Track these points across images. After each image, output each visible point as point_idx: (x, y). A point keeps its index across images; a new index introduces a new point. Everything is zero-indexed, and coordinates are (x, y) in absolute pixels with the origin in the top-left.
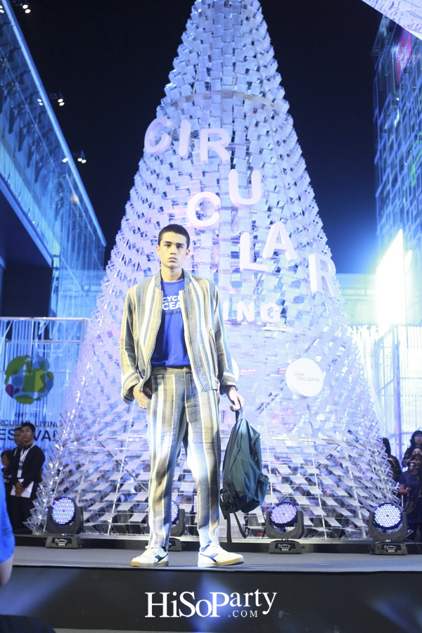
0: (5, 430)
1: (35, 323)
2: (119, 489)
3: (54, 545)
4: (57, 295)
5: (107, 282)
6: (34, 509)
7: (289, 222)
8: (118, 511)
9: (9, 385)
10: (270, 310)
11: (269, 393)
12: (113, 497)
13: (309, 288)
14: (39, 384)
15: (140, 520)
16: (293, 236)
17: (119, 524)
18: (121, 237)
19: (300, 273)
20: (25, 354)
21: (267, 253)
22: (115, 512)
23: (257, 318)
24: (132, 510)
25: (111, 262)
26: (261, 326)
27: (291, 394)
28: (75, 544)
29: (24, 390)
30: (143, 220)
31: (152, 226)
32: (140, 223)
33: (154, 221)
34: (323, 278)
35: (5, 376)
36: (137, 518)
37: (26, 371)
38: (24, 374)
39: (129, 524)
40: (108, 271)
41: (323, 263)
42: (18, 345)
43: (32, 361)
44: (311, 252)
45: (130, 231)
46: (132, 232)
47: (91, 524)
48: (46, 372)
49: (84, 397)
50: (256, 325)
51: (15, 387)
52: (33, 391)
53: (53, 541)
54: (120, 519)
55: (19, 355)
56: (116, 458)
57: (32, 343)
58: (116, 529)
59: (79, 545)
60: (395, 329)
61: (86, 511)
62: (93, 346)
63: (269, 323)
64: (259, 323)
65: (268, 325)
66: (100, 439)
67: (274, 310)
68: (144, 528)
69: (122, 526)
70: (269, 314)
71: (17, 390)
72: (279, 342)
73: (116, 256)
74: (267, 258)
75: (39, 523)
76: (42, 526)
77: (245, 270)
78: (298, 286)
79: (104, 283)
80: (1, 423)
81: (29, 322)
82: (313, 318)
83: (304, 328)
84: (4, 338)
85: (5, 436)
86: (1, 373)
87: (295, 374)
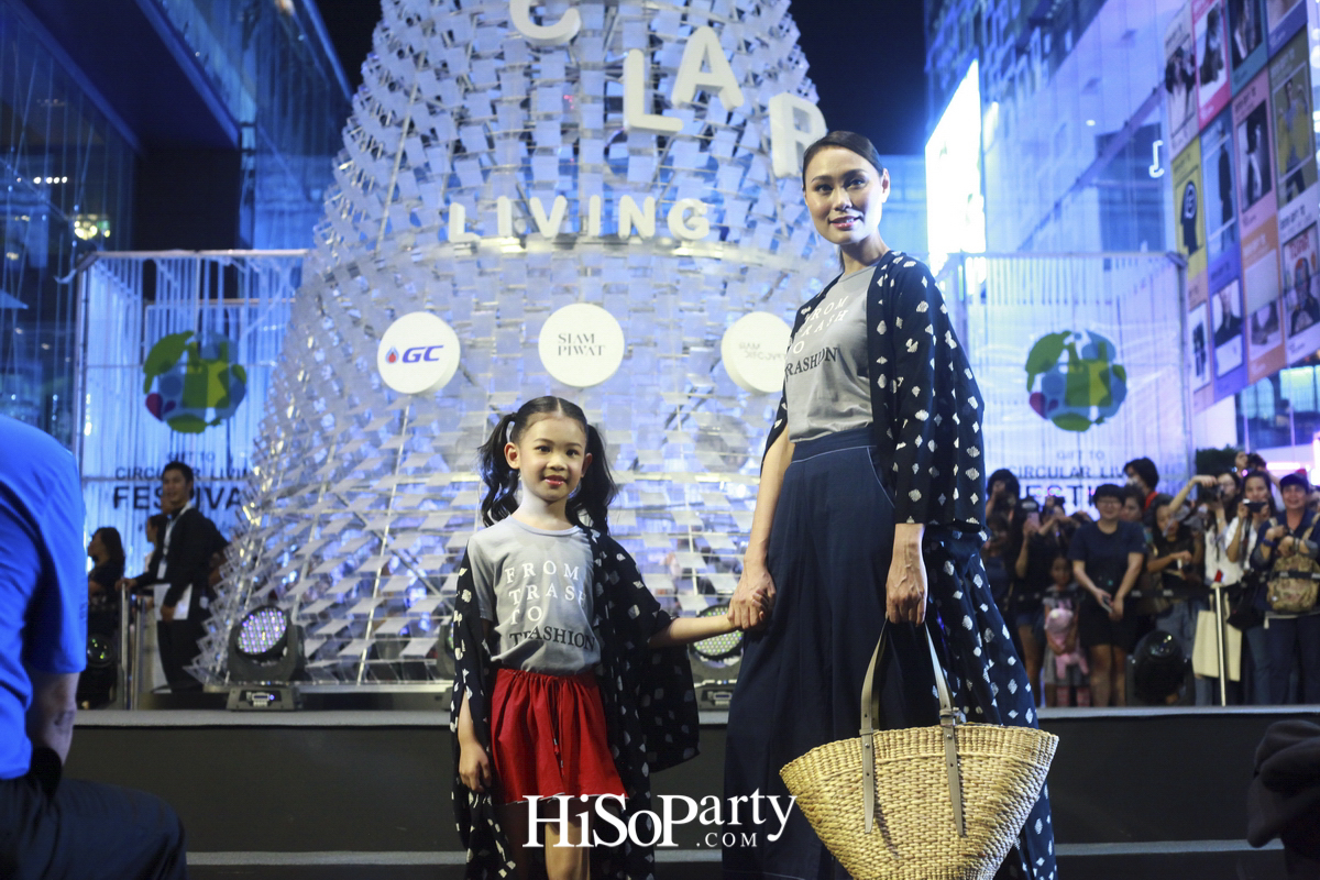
0: (148, 488)
1: (203, 262)
2: (379, 590)
3: (243, 705)
4: (252, 208)
5: (346, 162)
6: (206, 639)
7: (728, 27)
8: (378, 636)
9: (153, 395)
10: (690, 211)
11: (687, 387)
12: (368, 607)
13: (769, 166)
14: (216, 391)
15: (424, 652)
17: (382, 661)
18: (373, 66)
19: (751, 140)
20: (184, 329)
21: (681, 91)
22: (371, 638)
23: (663, 230)
24: (406, 633)
25: (354, 121)
26: (669, 248)
27: (734, 386)
28: (288, 701)
29: (184, 404)
30: (417, 28)
31: (437, 39)
32: (413, 37)
33: (442, 29)
34: (799, 146)
35: (143, 377)
36: (417, 647)
37: (188, 364)
38: (184, 370)
39: (402, 661)
40: (347, 139)
41: (801, 119)
42: (168, 312)
43: (199, 344)
44: (775, 92)
45: (391, 51)
46: (395, 54)
47: (321, 663)
48: (230, 365)
49: (302, 403)
50: (659, 246)
51: (166, 399)
52: (204, 406)
53: (243, 697)
54: (382, 651)
55: (171, 331)
56: (370, 526)
57: (197, 308)
58: (375, 673)
59: (296, 703)
60: (959, 263)
61: (312, 637)
62: (320, 299)
63: (690, 241)
64: (666, 241)
65: (684, 244)
66: (336, 488)
67: (696, 213)
68: (433, 668)
69: (386, 666)
70: (685, 221)
71: (171, 406)
72: (709, 280)
73: (364, 108)
74: (682, 105)
75: (218, 669)
76: (222, 674)
77: (635, 129)
78: (746, 163)
79: (340, 164)
80: (140, 475)
81: (190, 261)
82: (779, 231)
83: (760, 250)
84: (139, 297)
85: (149, 502)
86: (136, 370)
87: (742, 346)
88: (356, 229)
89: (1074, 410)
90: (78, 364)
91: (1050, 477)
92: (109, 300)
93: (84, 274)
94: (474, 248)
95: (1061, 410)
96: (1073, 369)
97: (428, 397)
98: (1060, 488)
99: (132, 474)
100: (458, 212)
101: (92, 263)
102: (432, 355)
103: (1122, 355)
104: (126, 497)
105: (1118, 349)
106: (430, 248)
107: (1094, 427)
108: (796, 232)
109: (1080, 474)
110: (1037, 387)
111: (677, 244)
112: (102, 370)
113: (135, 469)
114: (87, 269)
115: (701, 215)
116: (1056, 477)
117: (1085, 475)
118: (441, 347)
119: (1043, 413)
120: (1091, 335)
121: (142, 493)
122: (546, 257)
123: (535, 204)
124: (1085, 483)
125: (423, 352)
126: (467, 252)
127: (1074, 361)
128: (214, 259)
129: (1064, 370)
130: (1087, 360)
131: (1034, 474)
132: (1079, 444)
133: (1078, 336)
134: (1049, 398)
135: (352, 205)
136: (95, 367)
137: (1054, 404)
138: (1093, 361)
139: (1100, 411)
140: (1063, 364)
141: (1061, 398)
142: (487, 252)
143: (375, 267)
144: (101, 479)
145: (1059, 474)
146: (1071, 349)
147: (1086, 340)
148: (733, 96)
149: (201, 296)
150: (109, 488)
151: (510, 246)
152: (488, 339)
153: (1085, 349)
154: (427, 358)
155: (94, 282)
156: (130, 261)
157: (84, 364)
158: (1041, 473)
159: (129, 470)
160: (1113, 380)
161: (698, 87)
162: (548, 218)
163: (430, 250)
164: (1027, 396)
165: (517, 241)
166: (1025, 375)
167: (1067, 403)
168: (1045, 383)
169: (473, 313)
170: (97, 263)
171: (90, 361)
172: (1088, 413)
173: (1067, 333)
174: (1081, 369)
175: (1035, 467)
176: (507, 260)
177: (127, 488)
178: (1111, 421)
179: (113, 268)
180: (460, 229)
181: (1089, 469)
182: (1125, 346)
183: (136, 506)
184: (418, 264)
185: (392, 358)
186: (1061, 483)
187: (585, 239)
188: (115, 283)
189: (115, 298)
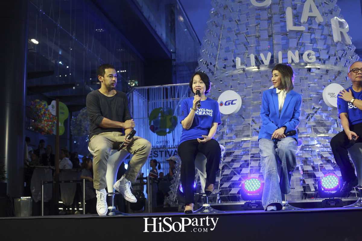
1: (163, 88)
2: (222, 174)
8: (222, 188)
9: (152, 125)
10: (309, 55)
11: (313, 107)
13: (333, 40)
15: (236, 192)
16: (319, 8)
17: (223, 196)
19: (326, 32)
20: (159, 107)
21: (304, 19)
22: (220, 189)
23: (301, 61)
24: (230, 187)
26: (304, 66)
27: (327, 107)
29: (160, 128)
31: (228, 10)
34: (341, 33)
35: (149, 121)
36: (234, 191)
37: (161, 117)
38: (160, 118)
39: (230, 195)
41: (341, 24)
42: (155, 103)
43: (164, 111)
44: (332, 17)
48: (172, 116)
50: (300, 66)
51: (155, 127)
52: (166, 128)
54: (224, 193)
55: (156, 108)
57: (163, 101)
58: (221, 199)
63: (309, 63)
64: (303, 64)
65: (308, 64)
67: (311, 55)
68: (239, 197)
69: (225, 197)
70: (308, 58)
71: (157, 128)
72: (317, 75)
74: (304, 23)
75: (174, 200)
76: (176, 201)
77: (291, 31)
78: (325, 39)
79: (202, 50)
81: (160, 88)
82: (337, 59)
83: (332, 65)
84: (147, 100)
85: (152, 155)
86: (147, 119)
87: (329, 94)
88: (208, 68)
92: (138, 100)
93: (132, 94)
94: (244, 70)
97: (233, 115)
100: (238, 60)
101: (133, 90)
102: (233, 103)
106: (231, 71)
108: (342, 59)
111: (306, 64)
112: (138, 120)
114: (132, 92)
115: (313, 55)
118: (236, 100)
122: (266, 71)
123: (262, 56)
125: (231, 102)
126: (242, 72)
128: (167, 87)
135: (206, 62)
136: (136, 119)
142: (248, 71)
143: (214, 78)
148: (320, 19)
149: (164, 98)
151: (254, 69)
152: (250, 97)
154: (232, 104)
155: (134, 96)
156: (144, 89)
161: (309, 17)
162: (266, 60)
163: (231, 72)
165: (257, 67)
169: (245, 90)
170: (135, 91)
176: (254, 73)
179: (139, 92)
180: (239, 65)
184: (227, 76)
185: (221, 104)
188: (140, 96)
189: (140, 100)
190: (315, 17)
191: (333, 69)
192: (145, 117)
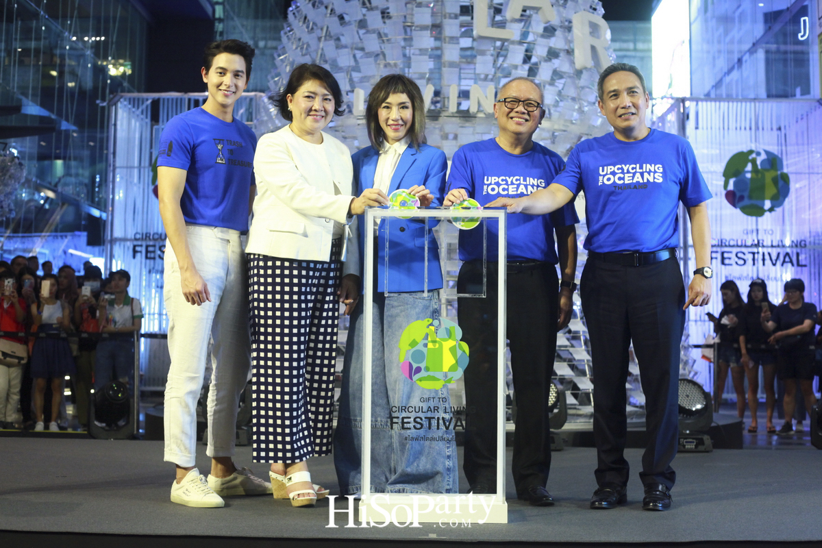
0: (154, 246)
1: (189, 100)
5: (283, 55)
13: (572, 63)
21: (513, 9)
25: (289, 25)
34: (593, 48)
35: (152, 174)
41: (594, 28)
44: (575, 10)
60: (682, 105)
73: (295, 17)
74: (512, 20)
77: (482, 37)
79: (279, 56)
80: (149, 237)
81: (181, 99)
84: (148, 120)
85: (155, 255)
86: (146, 170)
89: (754, 202)
90: (110, 166)
91: (738, 246)
92: (129, 123)
93: (114, 107)
95: (746, 202)
96: (754, 176)
98: (744, 254)
99: (144, 237)
100: (359, 94)
101: (119, 100)
103: (787, 168)
104: (141, 252)
105: (785, 163)
107: (767, 214)
109: (757, 245)
110: (731, 187)
112: (125, 170)
113: (146, 234)
114: (115, 104)
116: (741, 246)
117: (761, 245)
119: (734, 204)
120: (767, 152)
121: (151, 249)
124: (760, 250)
127: (755, 170)
128: (197, 98)
129: (749, 176)
130: (764, 169)
131: (727, 244)
132: (757, 225)
133: (758, 154)
134: (738, 194)
136: (121, 167)
137: (742, 198)
138: (767, 170)
139: (771, 203)
140: (748, 172)
141: (746, 194)
144: (124, 240)
145: (744, 244)
146: (754, 162)
147: (763, 156)
148: (548, 13)
150: (130, 245)
153: (762, 162)
155: (120, 112)
156: (143, 98)
157: (114, 165)
158: (732, 243)
159: (143, 234)
160: (781, 183)
161: (525, 8)
164: (724, 192)
166: (723, 179)
167: (750, 198)
168: (735, 184)
170: (122, 100)
171: (118, 164)
172: (764, 204)
173: (751, 152)
174: (760, 176)
175: (728, 240)
177: (141, 246)
178: (779, 210)
179: (132, 103)
180: (361, 106)
181: (763, 241)
182: (789, 162)
183: (147, 258)
184: (332, 129)
186: (744, 250)
187: (446, 114)
188: (134, 112)
189: (133, 121)
190: (537, 9)
191: (568, 129)
192: (142, 165)
